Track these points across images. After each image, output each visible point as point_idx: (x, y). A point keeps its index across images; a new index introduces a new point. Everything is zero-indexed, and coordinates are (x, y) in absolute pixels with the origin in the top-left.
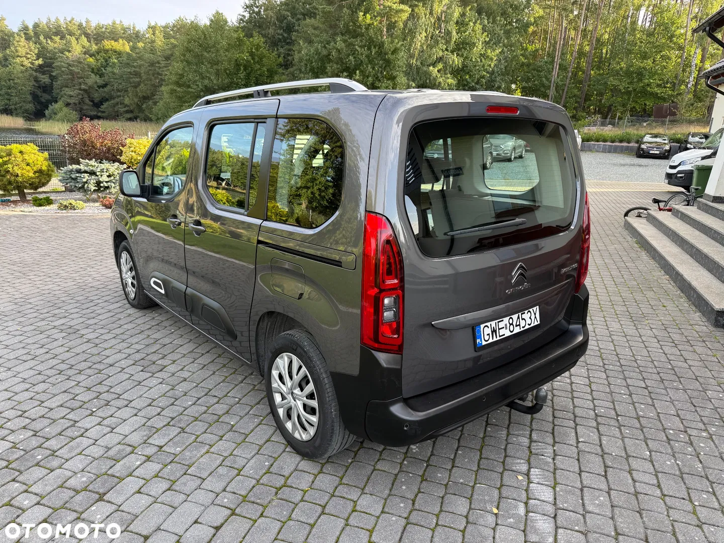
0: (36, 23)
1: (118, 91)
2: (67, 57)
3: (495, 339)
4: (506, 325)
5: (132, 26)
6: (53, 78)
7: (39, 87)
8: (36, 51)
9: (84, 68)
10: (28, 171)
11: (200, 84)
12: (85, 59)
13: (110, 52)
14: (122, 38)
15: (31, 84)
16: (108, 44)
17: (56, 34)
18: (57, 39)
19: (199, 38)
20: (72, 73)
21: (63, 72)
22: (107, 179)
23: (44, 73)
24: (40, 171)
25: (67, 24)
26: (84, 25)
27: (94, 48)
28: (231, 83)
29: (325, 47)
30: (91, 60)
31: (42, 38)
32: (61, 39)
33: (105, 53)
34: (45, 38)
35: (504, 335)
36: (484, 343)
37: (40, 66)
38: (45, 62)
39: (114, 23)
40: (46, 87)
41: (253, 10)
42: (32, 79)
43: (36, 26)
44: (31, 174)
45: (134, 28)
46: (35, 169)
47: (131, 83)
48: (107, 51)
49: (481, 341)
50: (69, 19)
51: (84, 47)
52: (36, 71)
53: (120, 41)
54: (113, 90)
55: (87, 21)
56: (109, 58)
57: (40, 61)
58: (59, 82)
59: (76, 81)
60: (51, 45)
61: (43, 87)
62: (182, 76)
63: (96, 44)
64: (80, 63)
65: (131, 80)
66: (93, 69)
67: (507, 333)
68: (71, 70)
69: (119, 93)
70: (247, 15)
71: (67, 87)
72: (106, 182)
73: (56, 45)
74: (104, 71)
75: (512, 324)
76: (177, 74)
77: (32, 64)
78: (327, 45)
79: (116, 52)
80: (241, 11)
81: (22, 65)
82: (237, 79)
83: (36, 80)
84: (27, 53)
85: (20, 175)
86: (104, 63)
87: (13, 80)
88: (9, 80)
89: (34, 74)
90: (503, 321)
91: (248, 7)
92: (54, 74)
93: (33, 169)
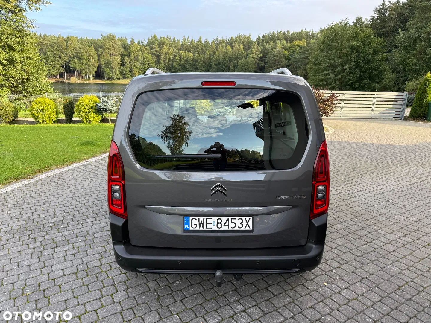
0: (264, 36)
1: (296, 68)
2: (274, 52)
3: (201, 229)
4: (214, 222)
5: (311, 31)
6: (266, 63)
7: (259, 68)
8: (261, 50)
9: (281, 57)
11: (327, 63)
12: (282, 52)
13: (297, 47)
14: (304, 38)
15: (255, 67)
16: (295, 43)
17: (271, 40)
18: (271, 42)
19: (332, 35)
20: (275, 60)
21: (270, 60)
23: (262, 61)
25: (278, 34)
26: (286, 34)
27: (289, 45)
28: (347, 61)
29: (418, 31)
30: (286, 52)
31: (264, 43)
32: (273, 42)
33: (294, 48)
34: (266, 42)
35: (211, 228)
36: (191, 229)
37: (261, 57)
38: (264, 55)
39: (302, 31)
40: (262, 68)
41: (382, 12)
42: (256, 64)
43: (264, 37)
45: (312, 32)
47: (303, 63)
48: (295, 46)
49: (189, 226)
50: (279, 32)
51: (283, 45)
52: (259, 60)
53: (303, 40)
54: (293, 68)
55: (288, 32)
56: (295, 50)
57: (262, 55)
58: (268, 65)
59: (277, 63)
60: (268, 46)
61: (261, 68)
62: (317, 59)
63: (290, 43)
64: (280, 54)
65: (304, 61)
66: (285, 57)
67: (215, 228)
68: (275, 58)
69: (296, 69)
70: (376, 16)
71: (271, 67)
73: (270, 46)
74: (290, 57)
75: (220, 223)
76: (315, 58)
77: (258, 56)
78: (420, 30)
79: (299, 46)
80: (373, 14)
81: (253, 58)
82: (350, 58)
83: (258, 65)
84: (256, 51)
86: (292, 53)
87: (248, 65)
88: (246, 65)
89: (258, 61)
90: (211, 219)
91: (378, 11)
92: (266, 61)
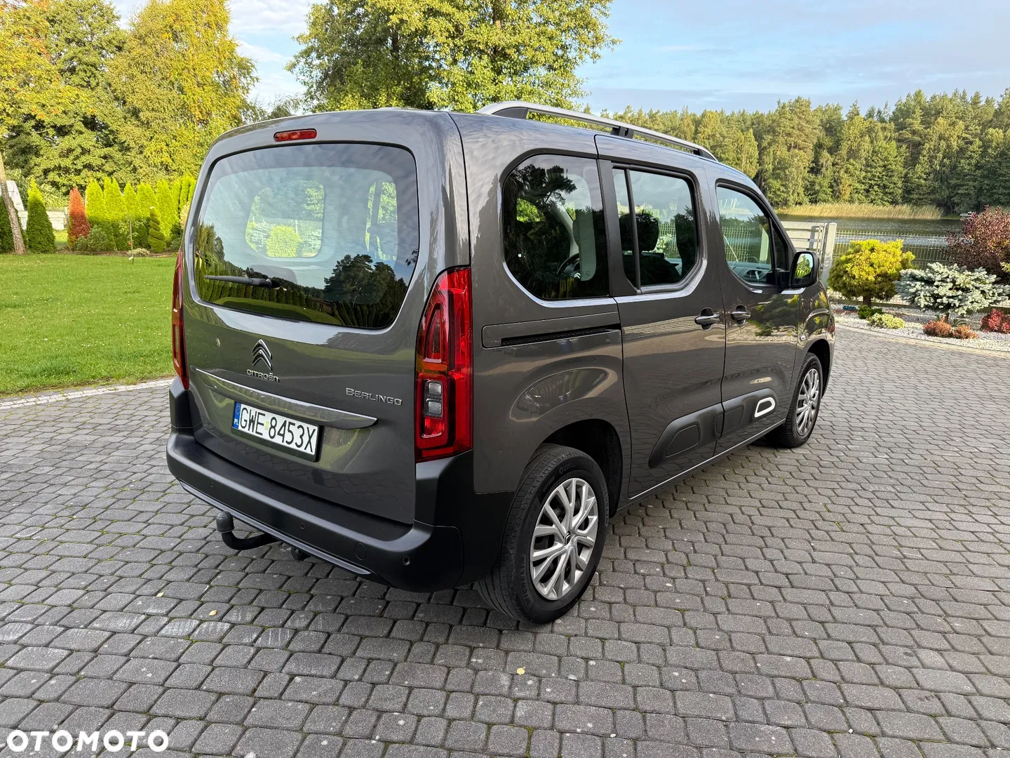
3: (250, 431)
4: (267, 423)
10: (868, 273)
22: (950, 293)
24: (885, 276)
35: (262, 434)
36: (239, 427)
44: (871, 278)
46: (878, 271)
49: (238, 422)
67: (265, 435)
72: (949, 297)
75: (274, 427)
85: (857, 277)
90: (265, 415)
93: (875, 272)
